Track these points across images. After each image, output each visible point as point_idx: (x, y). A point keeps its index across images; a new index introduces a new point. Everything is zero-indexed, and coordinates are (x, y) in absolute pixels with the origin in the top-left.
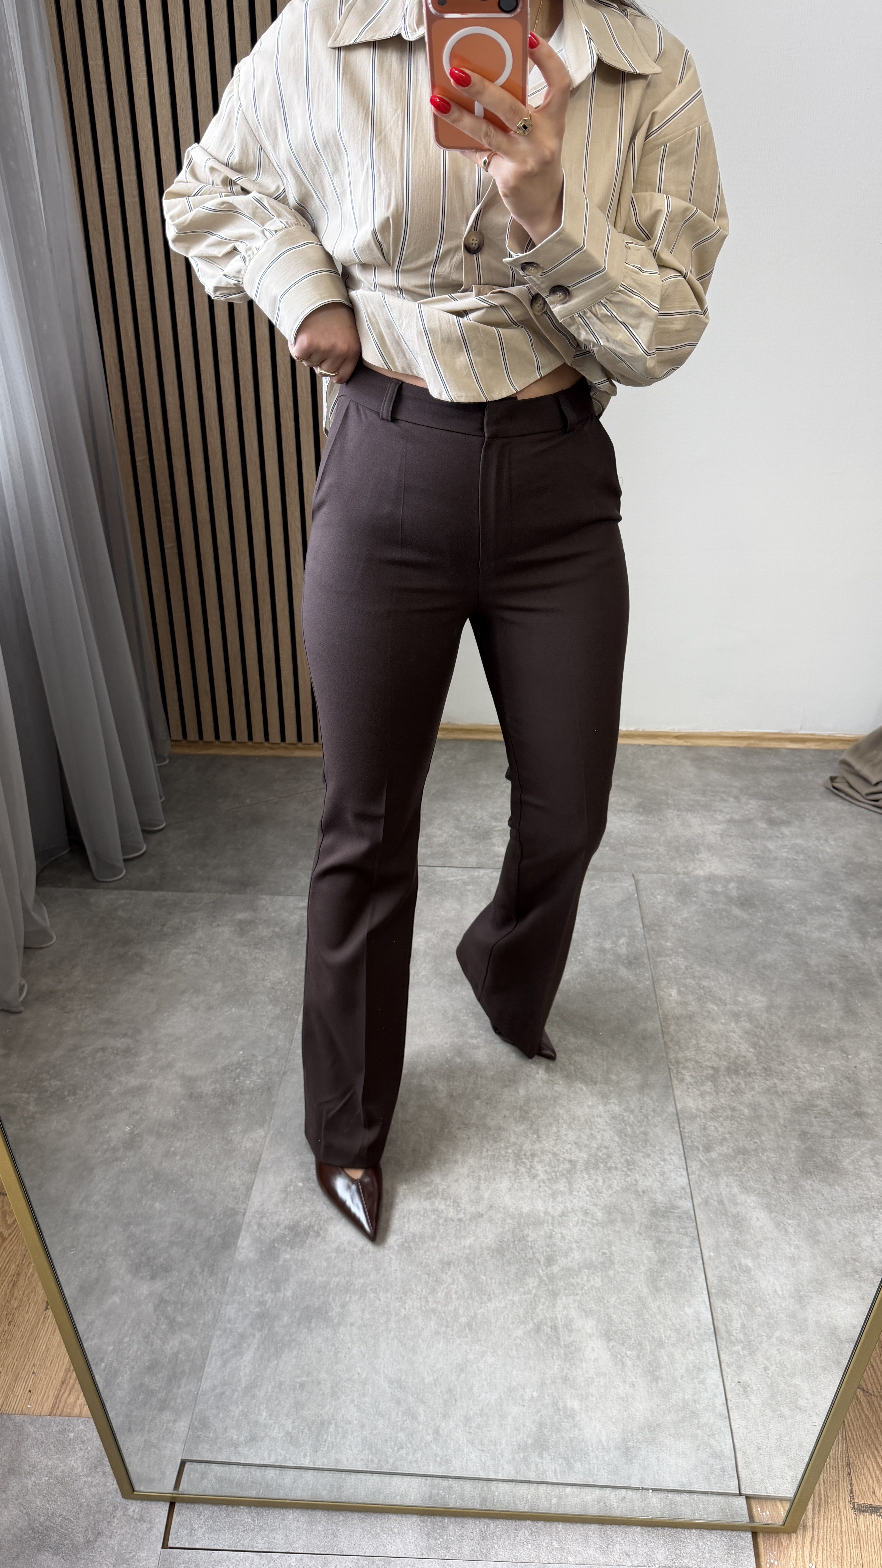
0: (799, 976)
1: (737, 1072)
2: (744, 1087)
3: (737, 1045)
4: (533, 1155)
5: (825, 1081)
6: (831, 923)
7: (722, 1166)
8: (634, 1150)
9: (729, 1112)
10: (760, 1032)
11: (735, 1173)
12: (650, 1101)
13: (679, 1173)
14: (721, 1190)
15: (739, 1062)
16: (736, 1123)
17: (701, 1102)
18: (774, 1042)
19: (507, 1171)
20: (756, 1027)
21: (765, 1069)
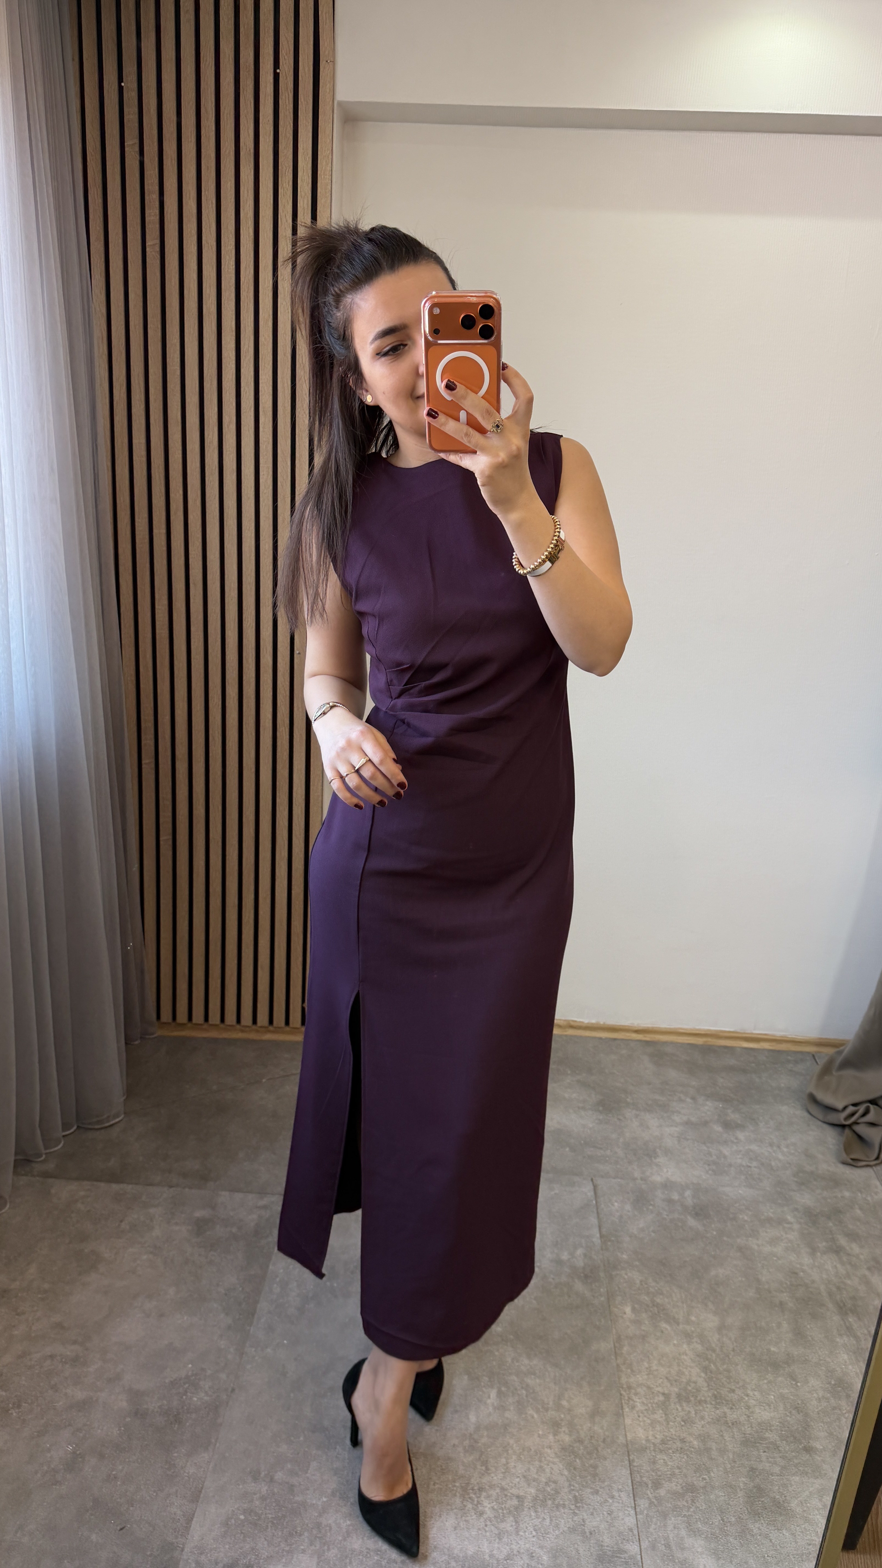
0: (751, 1294)
1: (688, 1401)
2: (694, 1416)
3: (689, 1369)
4: (481, 1489)
5: (774, 1411)
6: (782, 1236)
7: (670, 1505)
8: (583, 1485)
9: (679, 1444)
10: (711, 1355)
11: (684, 1514)
12: (600, 1431)
13: (626, 1512)
14: (668, 1532)
15: (690, 1388)
16: (685, 1457)
17: (651, 1433)
18: (725, 1366)
19: (454, 1507)
20: (707, 1349)
21: (715, 1396)
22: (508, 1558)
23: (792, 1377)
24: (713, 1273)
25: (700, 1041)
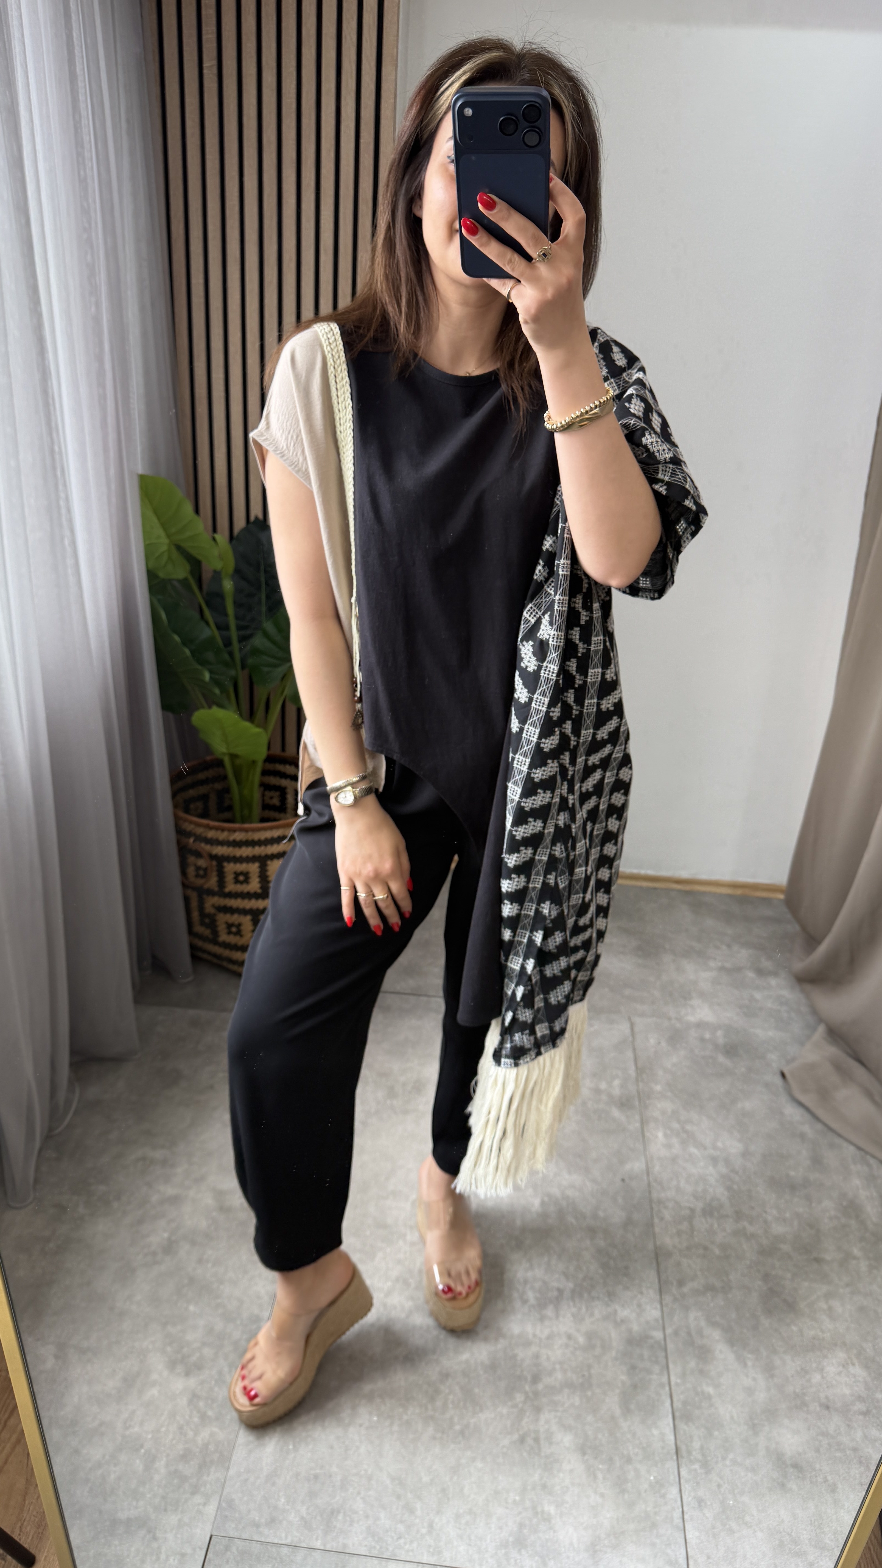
2: (717, 1227)
3: (714, 1188)
5: (789, 1227)
7: (692, 1300)
8: (615, 1282)
9: (702, 1251)
10: (735, 1177)
11: (703, 1308)
13: (654, 1306)
14: (690, 1323)
15: (714, 1205)
22: (550, 1337)
23: (808, 1198)
24: (740, 1105)
25: (739, 892)
